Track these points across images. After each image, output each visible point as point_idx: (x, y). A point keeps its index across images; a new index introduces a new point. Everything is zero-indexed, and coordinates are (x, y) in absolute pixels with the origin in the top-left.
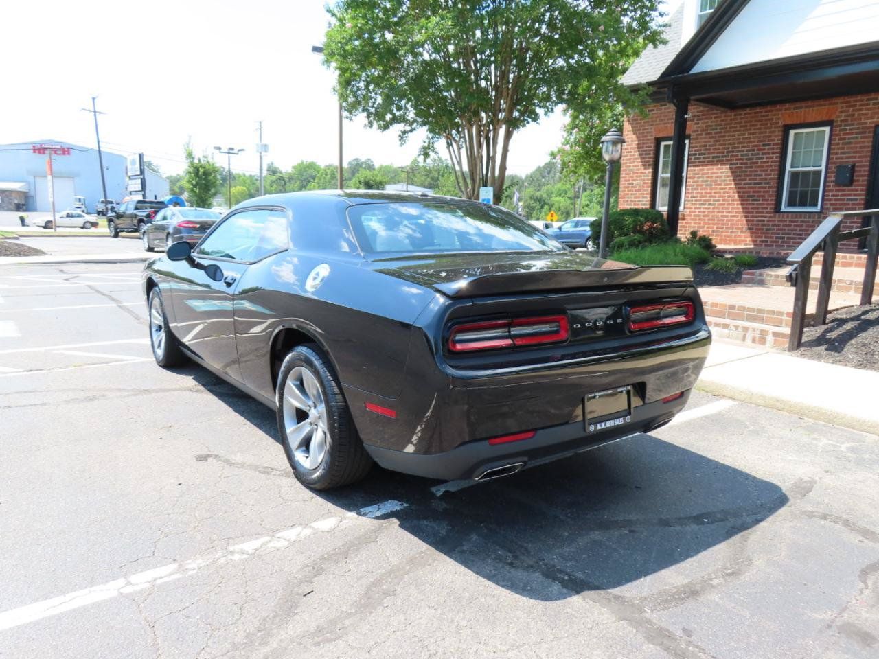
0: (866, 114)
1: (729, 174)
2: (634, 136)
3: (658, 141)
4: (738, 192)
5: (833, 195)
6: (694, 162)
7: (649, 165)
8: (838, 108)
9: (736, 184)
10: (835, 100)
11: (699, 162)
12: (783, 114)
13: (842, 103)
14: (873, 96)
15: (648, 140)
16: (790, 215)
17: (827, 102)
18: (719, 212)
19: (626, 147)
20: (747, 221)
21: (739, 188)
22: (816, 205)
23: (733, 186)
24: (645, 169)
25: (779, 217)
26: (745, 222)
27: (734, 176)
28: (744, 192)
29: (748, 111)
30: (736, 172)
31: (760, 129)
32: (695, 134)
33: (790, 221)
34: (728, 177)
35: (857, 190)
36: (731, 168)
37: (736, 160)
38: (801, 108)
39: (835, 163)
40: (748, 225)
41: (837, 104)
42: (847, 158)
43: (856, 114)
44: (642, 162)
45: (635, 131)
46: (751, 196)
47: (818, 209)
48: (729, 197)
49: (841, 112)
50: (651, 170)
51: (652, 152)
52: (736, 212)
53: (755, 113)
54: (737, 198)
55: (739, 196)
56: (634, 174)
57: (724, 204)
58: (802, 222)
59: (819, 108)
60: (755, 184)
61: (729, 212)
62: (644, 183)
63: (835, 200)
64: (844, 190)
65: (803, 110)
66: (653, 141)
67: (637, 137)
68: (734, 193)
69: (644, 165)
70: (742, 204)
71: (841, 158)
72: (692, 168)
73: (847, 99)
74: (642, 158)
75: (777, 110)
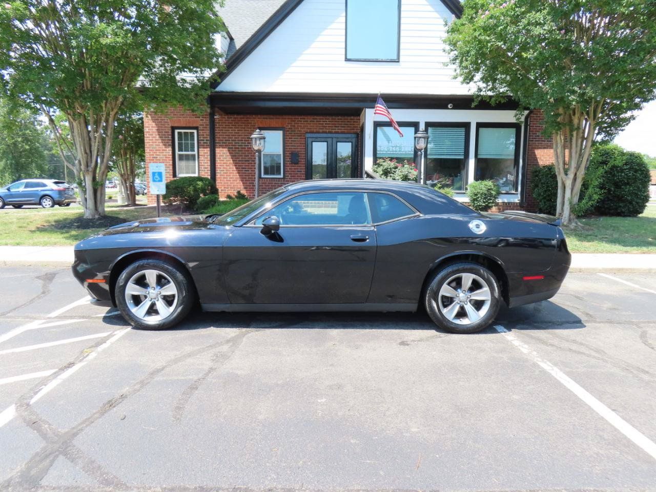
0: (301, 126)
1: (228, 154)
2: (154, 124)
3: (173, 129)
4: (235, 166)
5: (290, 169)
6: (203, 145)
7: (169, 145)
8: (287, 121)
9: (233, 161)
10: (284, 117)
11: (206, 145)
12: (258, 120)
13: (288, 119)
14: (303, 117)
15: (165, 127)
16: (268, 180)
17: (275, 117)
18: (224, 178)
19: (147, 130)
20: (243, 183)
21: (236, 163)
22: (280, 174)
23: (232, 162)
24: (165, 147)
25: (262, 181)
26: (242, 184)
27: (231, 156)
28: (239, 166)
29: (235, 116)
30: (232, 153)
31: (244, 128)
32: (201, 127)
33: (269, 183)
34: (228, 156)
35: (301, 166)
36: (229, 151)
37: (232, 145)
38: (267, 119)
39: (288, 151)
40: (244, 185)
41: (286, 118)
42: (294, 148)
43: (296, 125)
44: (162, 143)
45: (154, 120)
46: (244, 168)
47: (282, 176)
48: (230, 168)
49: (288, 123)
50: (170, 148)
51: (170, 136)
52: (236, 178)
53: (240, 118)
54: (235, 169)
55: (236, 168)
56: (156, 150)
57: (227, 173)
58: (275, 183)
59: (277, 120)
60: (245, 161)
61: (231, 178)
62: (166, 157)
63: (291, 171)
64: (295, 166)
65: (268, 120)
66: (170, 129)
67: (156, 125)
68: (233, 166)
69: (164, 145)
70: (238, 173)
71: (291, 148)
72: (202, 149)
73: (290, 117)
74: (162, 140)
75: (254, 118)
